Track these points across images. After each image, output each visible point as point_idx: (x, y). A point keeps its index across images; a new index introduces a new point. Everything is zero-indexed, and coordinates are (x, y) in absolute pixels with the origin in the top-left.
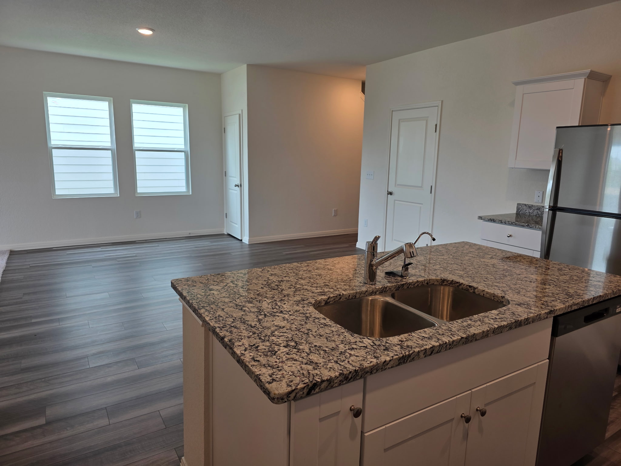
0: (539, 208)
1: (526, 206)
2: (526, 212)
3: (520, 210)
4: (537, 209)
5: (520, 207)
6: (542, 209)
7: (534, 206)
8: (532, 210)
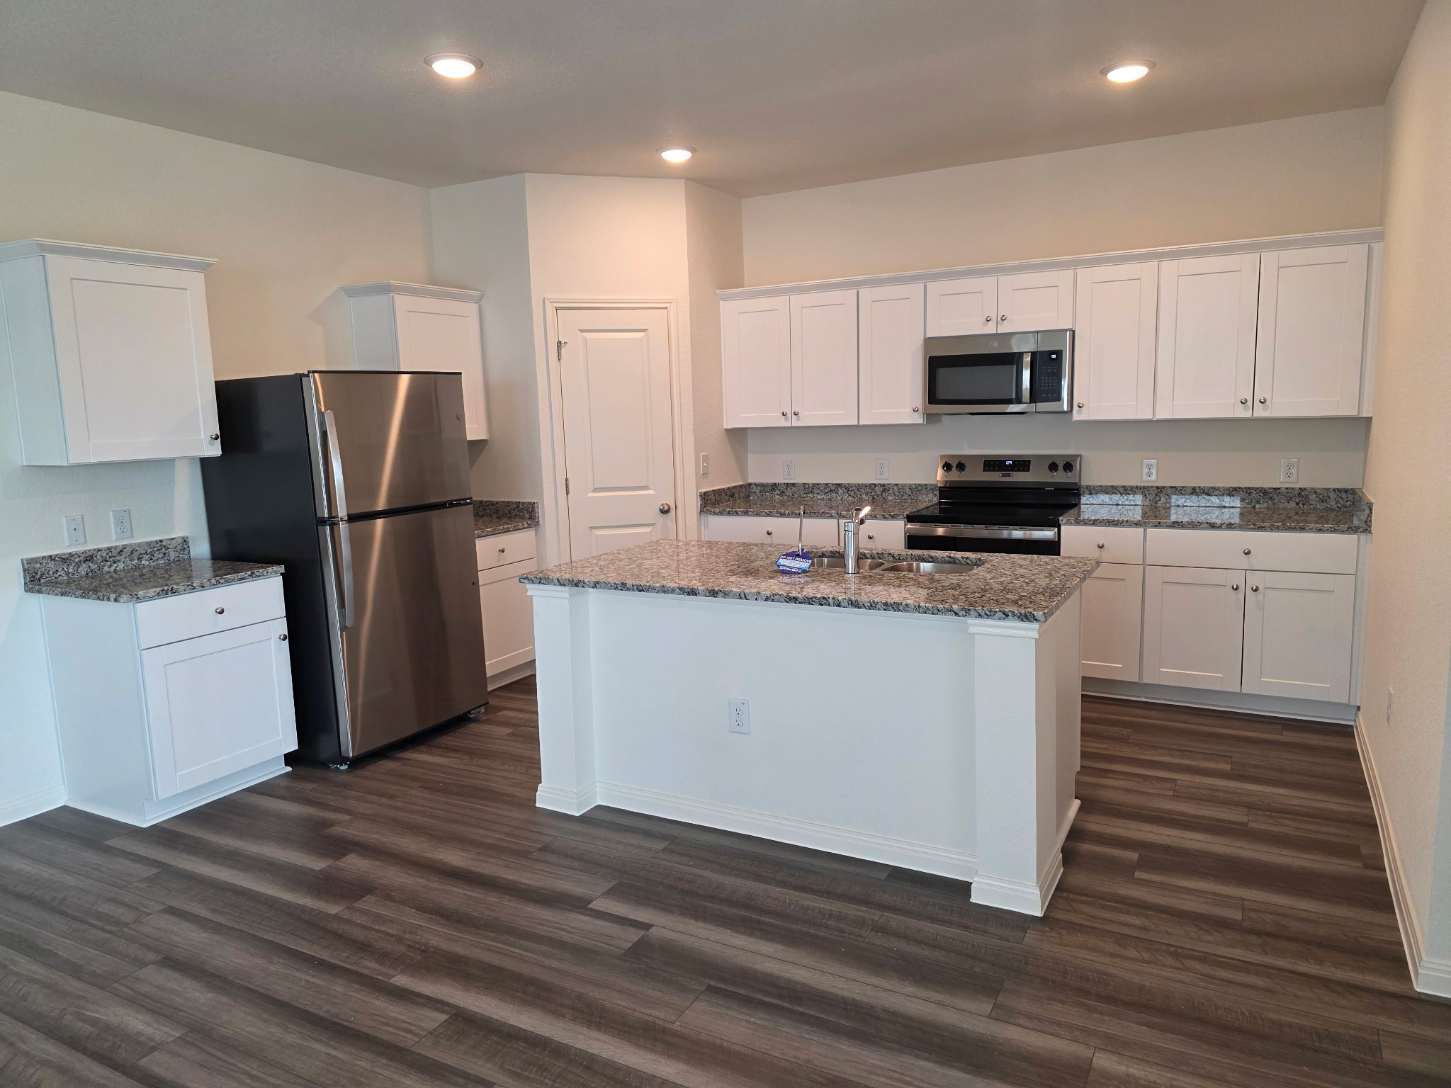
0: (92, 556)
1: (54, 560)
2: (57, 576)
3: (39, 573)
4: (86, 560)
5: (38, 565)
6: (98, 557)
7: (76, 554)
8: (73, 564)
